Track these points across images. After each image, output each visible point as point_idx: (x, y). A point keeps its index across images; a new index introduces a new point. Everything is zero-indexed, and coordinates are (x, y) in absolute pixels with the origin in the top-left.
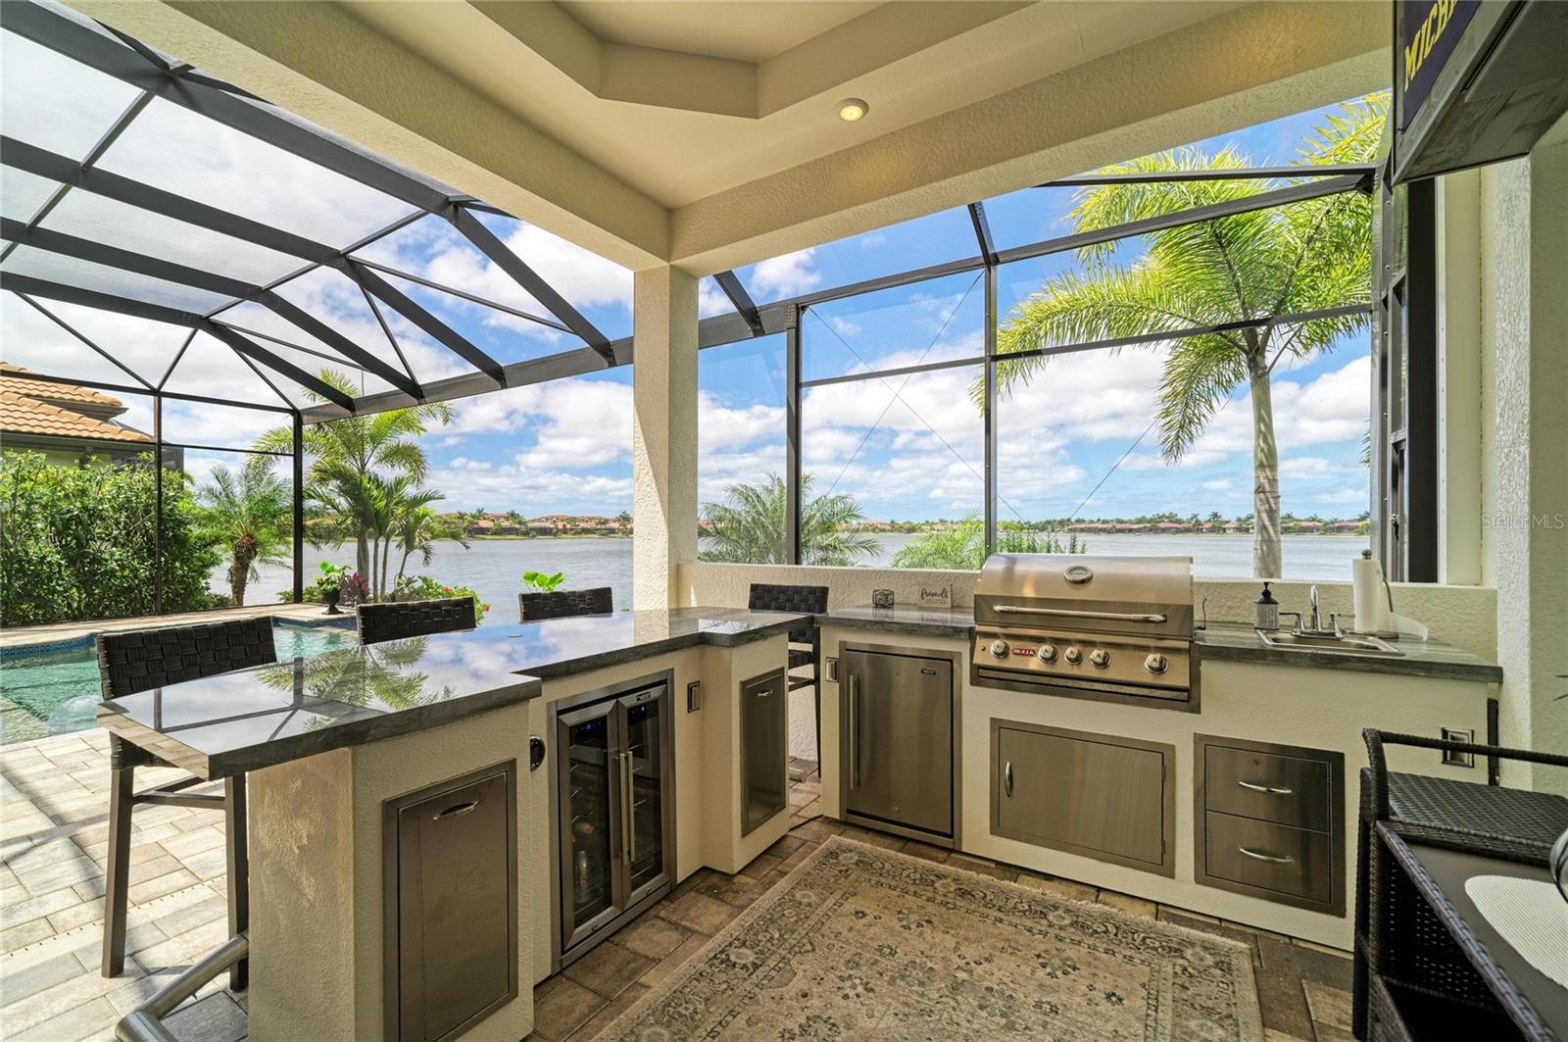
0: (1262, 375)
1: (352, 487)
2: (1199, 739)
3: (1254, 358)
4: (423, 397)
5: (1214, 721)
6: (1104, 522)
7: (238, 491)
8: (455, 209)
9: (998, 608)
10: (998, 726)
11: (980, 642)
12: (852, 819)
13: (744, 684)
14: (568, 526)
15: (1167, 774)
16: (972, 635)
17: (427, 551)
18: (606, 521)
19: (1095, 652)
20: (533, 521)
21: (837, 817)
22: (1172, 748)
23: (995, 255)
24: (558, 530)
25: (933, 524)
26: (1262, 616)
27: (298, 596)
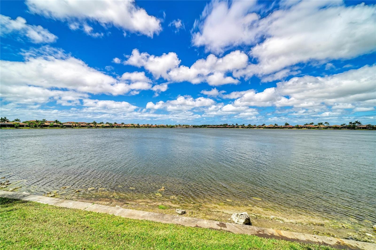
14: (77, 125)
18: (89, 124)
20: (65, 123)
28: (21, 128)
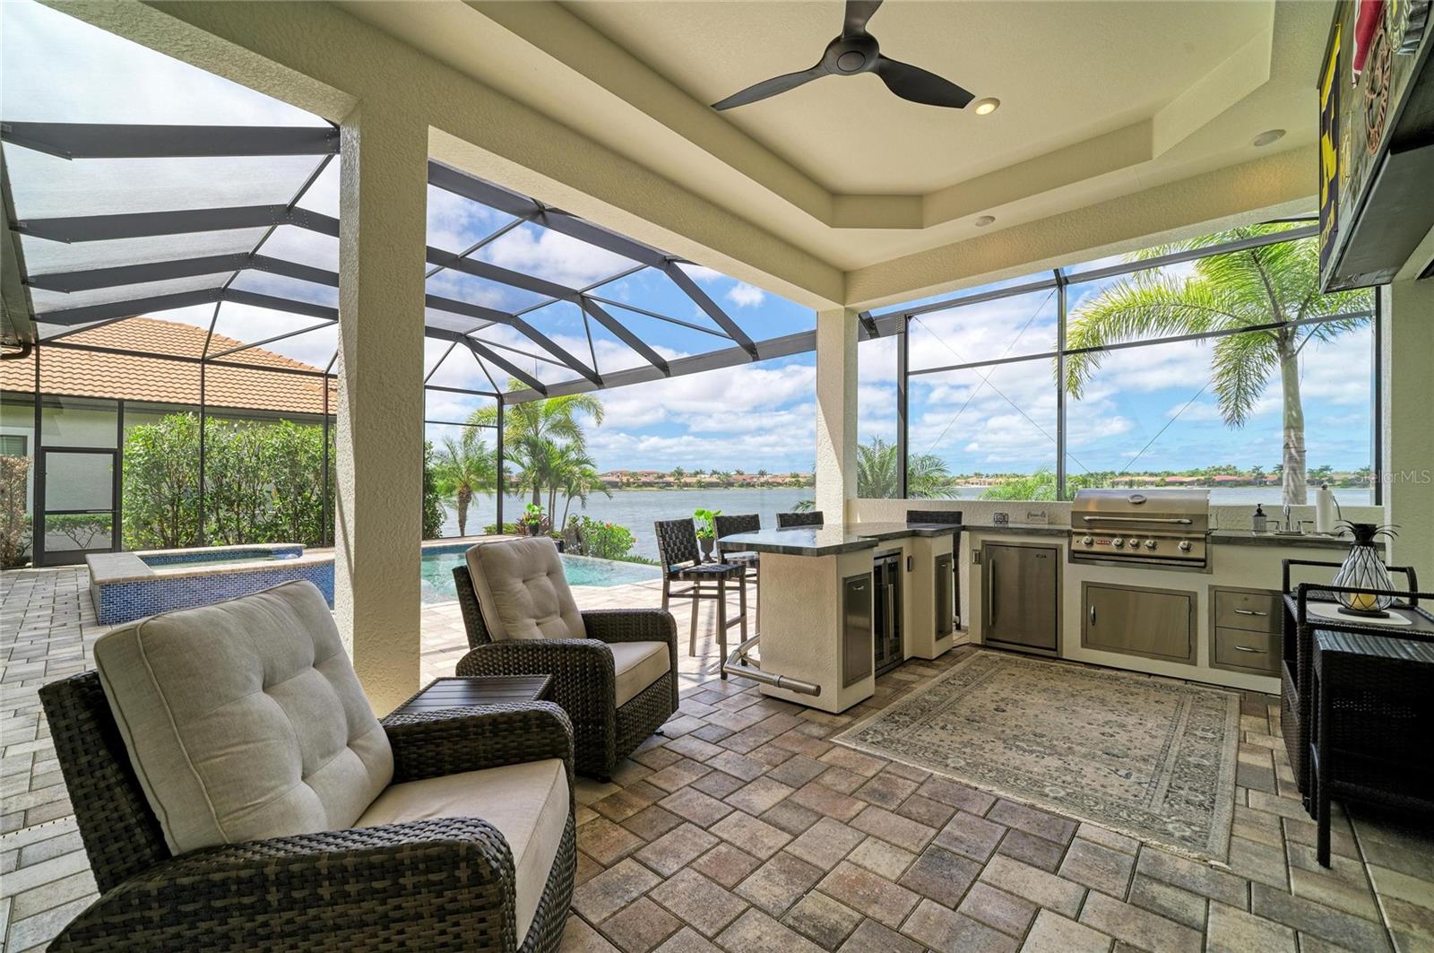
0: (1291, 357)
1: (535, 448)
2: (1211, 588)
3: (1284, 344)
4: (602, 383)
5: (1221, 578)
6: (1152, 475)
7: (460, 454)
8: (667, 264)
9: (1087, 518)
10: (1088, 587)
11: (1075, 538)
12: (989, 642)
13: (937, 558)
14: (632, 480)
15: (1193, 608)
16: (1069, 534)
17: (583, 498)
18: (662, 476)
19: (1147, 542)
20: (603, 475)
21: (980, 643)
22: (1195, 593)
23: (1066, 279)
24: (623, 484)
25: (968, 477)
26: (1256, 523)
27: (500, 529)
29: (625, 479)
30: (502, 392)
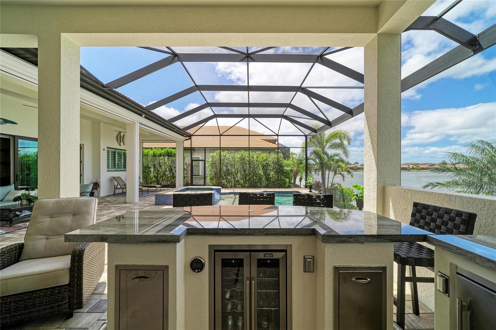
4: (331, 125)
8: (321, 58)
14: (415, 167)
18: (433, 165)
24: (410, 168)
27: (306, 186)
28: (358, 170)
29: (411, 166)
30: (306, 134)
